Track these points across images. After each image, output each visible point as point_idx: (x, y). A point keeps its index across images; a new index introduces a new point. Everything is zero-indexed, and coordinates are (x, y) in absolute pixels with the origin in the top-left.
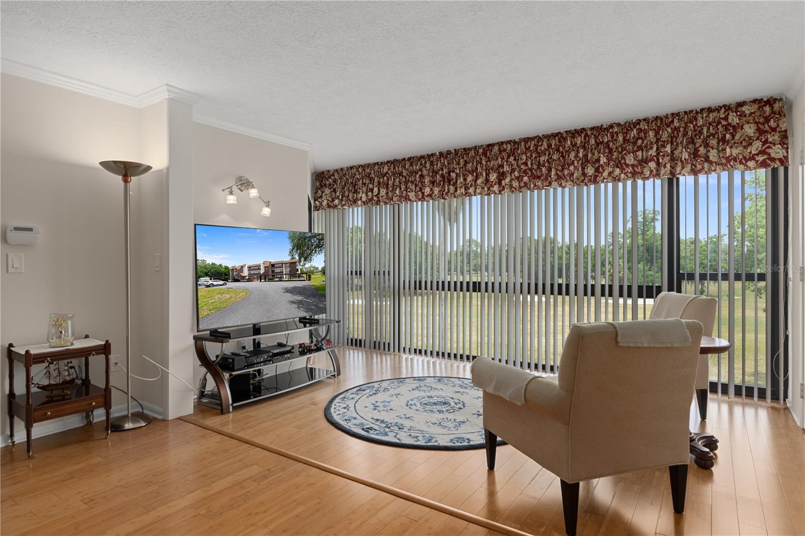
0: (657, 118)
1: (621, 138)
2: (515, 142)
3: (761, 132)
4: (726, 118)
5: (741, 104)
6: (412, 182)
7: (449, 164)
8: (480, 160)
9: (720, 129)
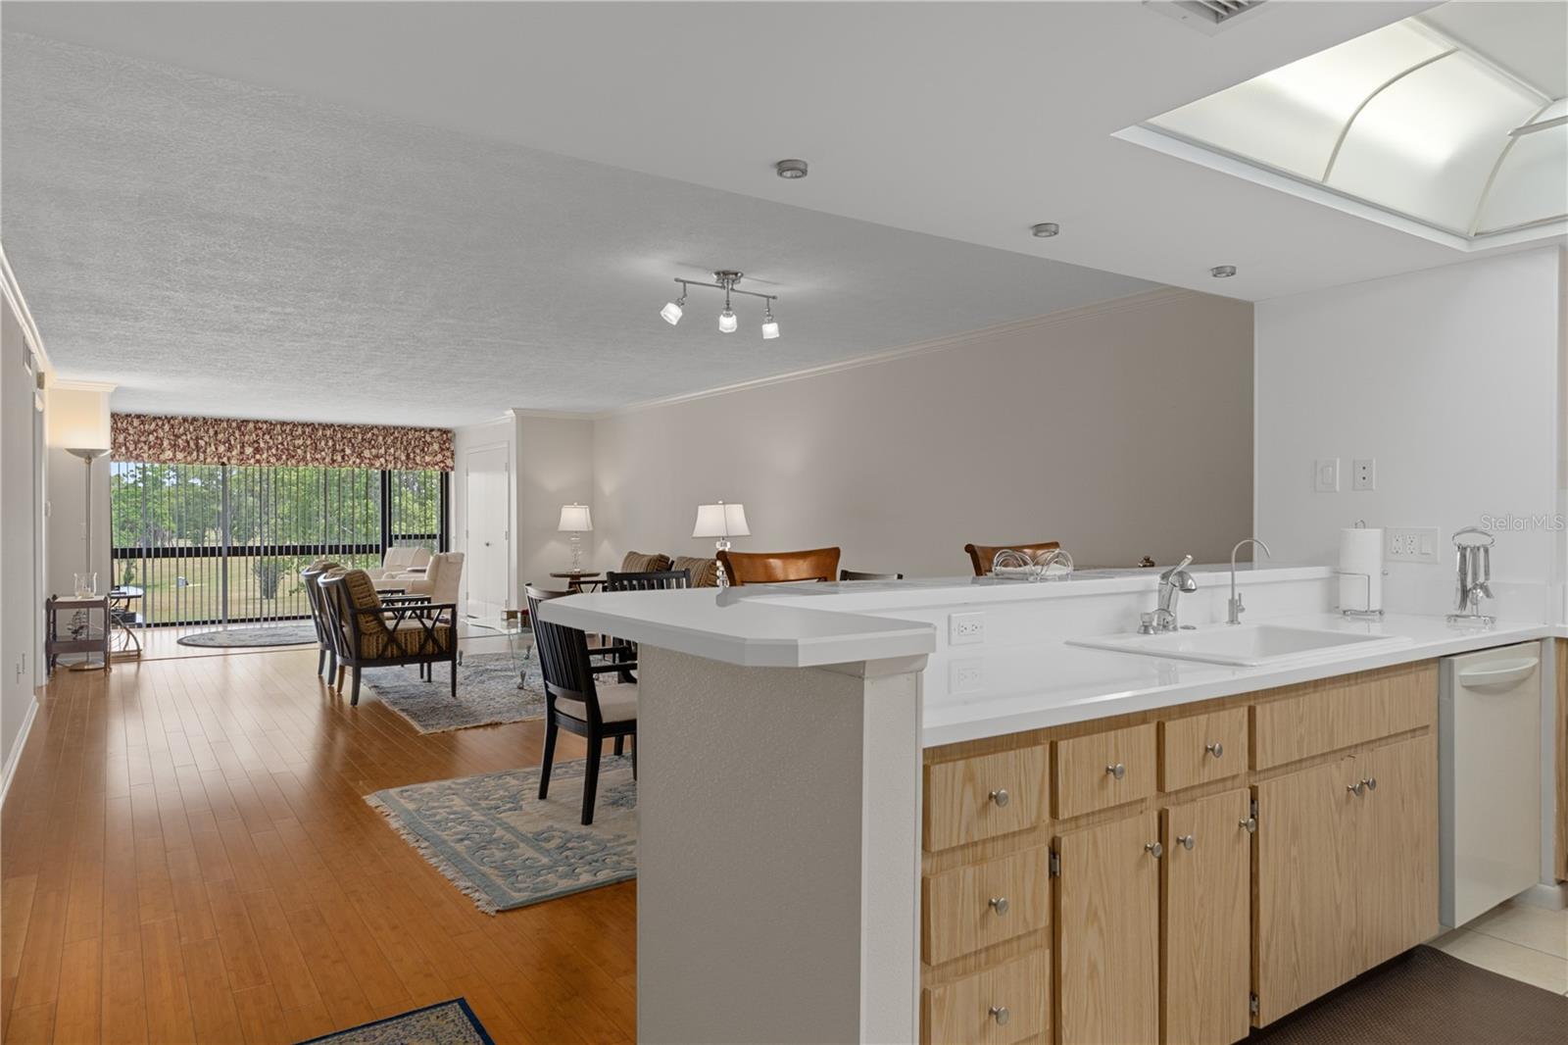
0: (384, 428)
1: (360, 437)
2: (271, 424)
3: (442, 450)
4: (424, 437)
5: (432, 430)
6: (145, 442)
7: (195, 430)
8: (234, 432)
9: (421, 443)
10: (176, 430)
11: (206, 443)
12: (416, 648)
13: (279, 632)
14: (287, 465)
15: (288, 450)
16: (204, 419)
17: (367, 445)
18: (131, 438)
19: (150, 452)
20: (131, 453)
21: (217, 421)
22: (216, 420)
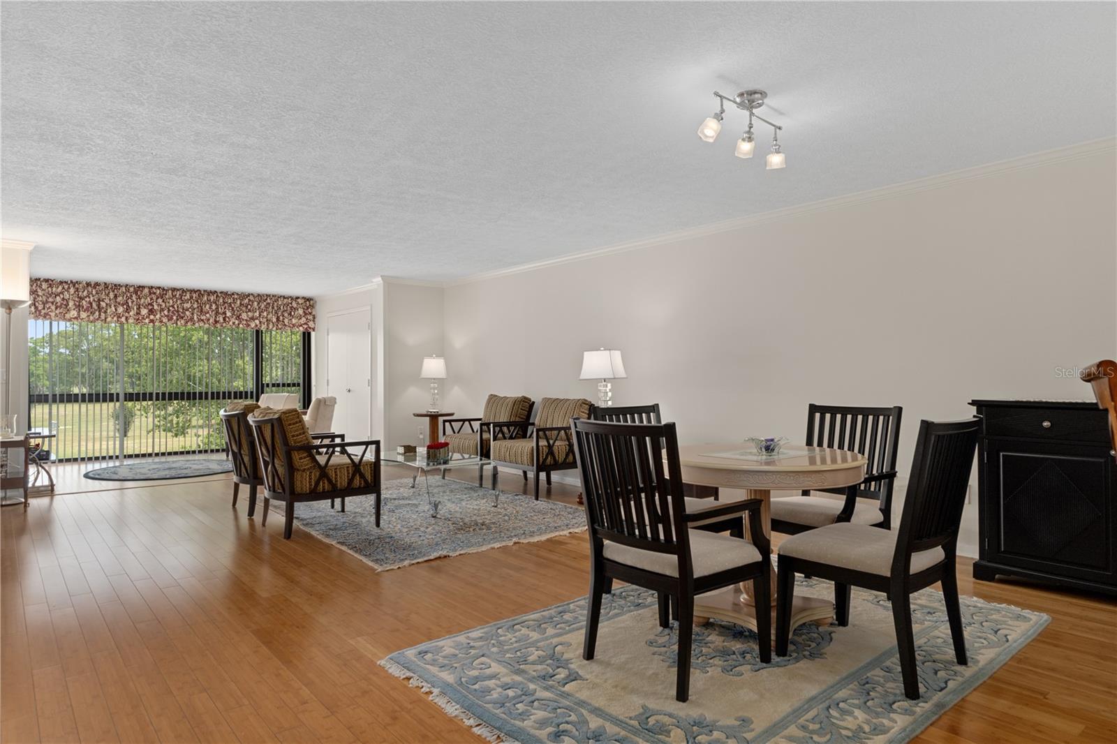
0: (259, 295)
1: (238, 302)
2: (164, 289)
3: (306, 314)
4: (291, 304)
5: (298, 298)
6: (52, 303)
7: (97, 293)
8: (131, 296)
9: (289, 308)
10: (80, 293)
11: (107, 304)
12: (345, 483)
13: (174, 465)
14: (177, 324)
15: (178, 311)
16: (105, 284)
17: (244, 309)
18: (40, 299)
19: (57, 312)
20: (40, 312)
21: (117, 286)
22: (115, 285)
